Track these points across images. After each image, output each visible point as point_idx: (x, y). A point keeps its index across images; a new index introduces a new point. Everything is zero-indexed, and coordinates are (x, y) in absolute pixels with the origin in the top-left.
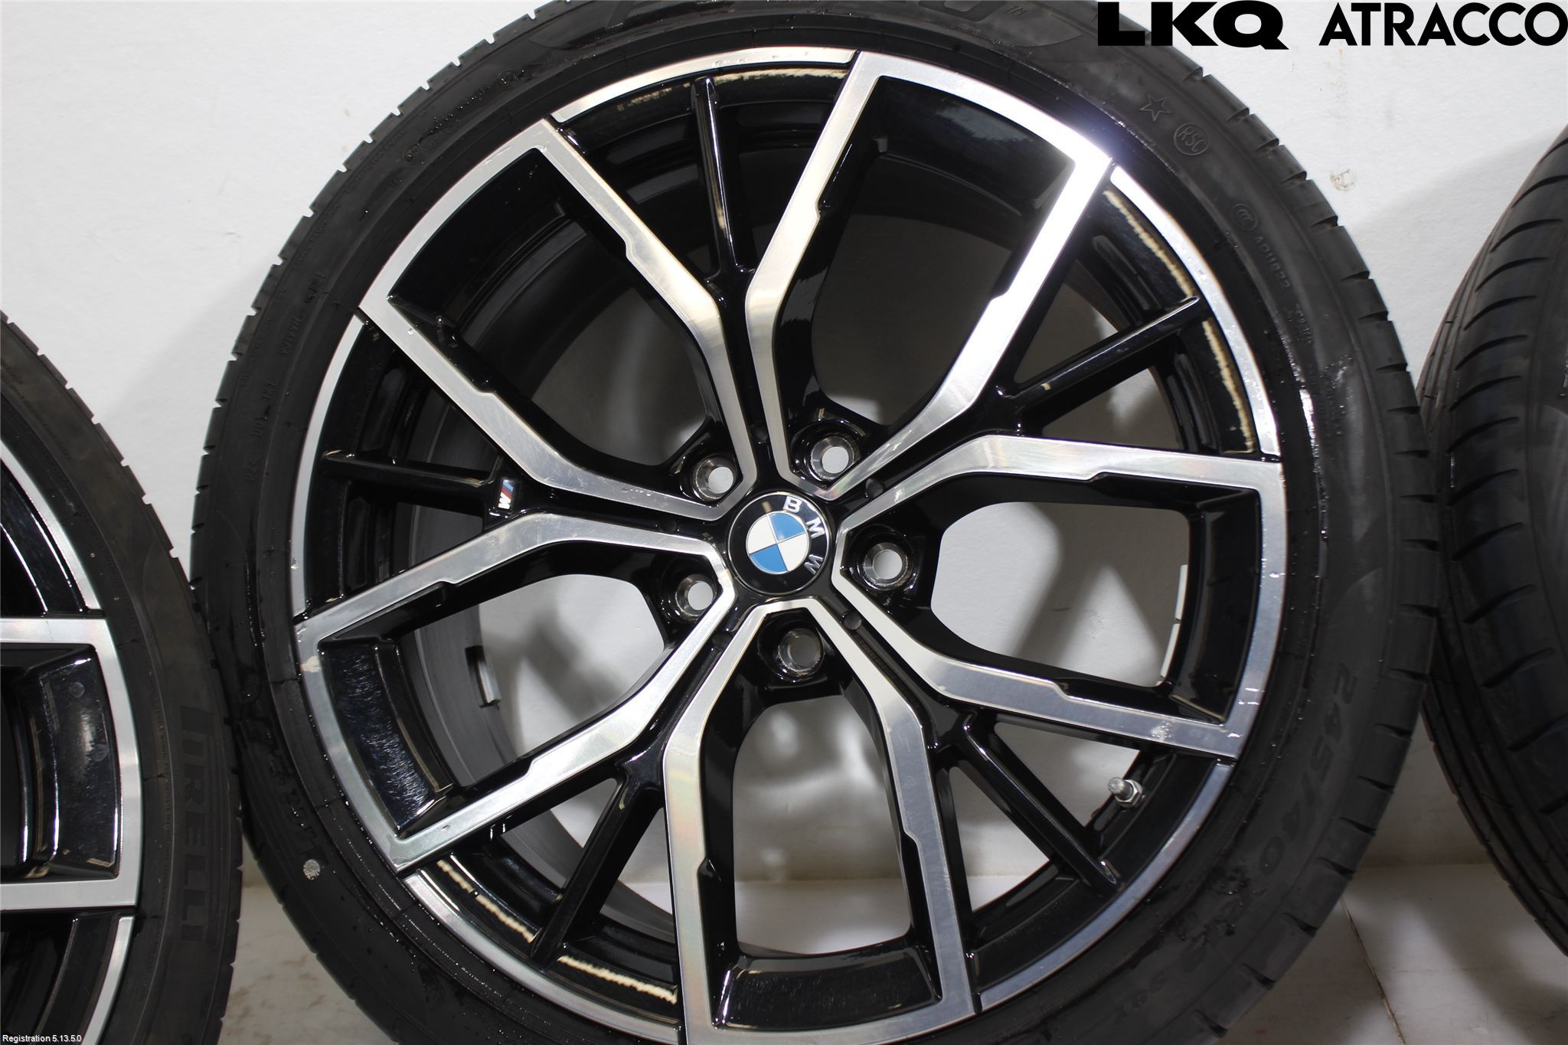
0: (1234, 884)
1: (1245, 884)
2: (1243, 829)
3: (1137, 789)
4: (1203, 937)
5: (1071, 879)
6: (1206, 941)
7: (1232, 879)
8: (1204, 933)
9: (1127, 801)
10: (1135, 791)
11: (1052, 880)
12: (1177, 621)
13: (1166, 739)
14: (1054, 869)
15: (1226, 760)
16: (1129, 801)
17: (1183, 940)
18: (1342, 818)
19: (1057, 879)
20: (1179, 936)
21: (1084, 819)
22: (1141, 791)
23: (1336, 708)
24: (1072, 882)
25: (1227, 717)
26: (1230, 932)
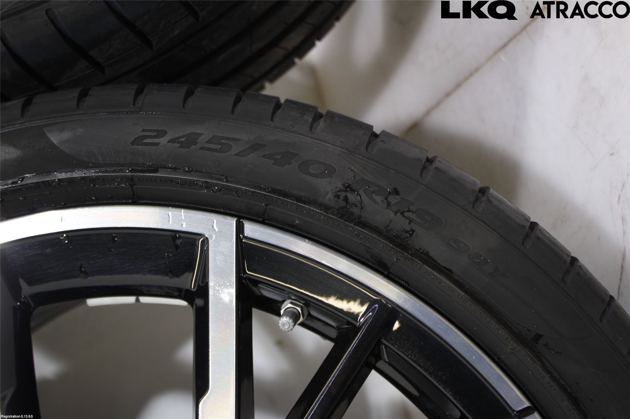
0: (352, 197)
1: (348, 188)
2: (299, 199)
3: (288, 305)
4: (406, 214)
5: (384, 347)
6: (409, 211)
7: (346, 199)
8: (402, 213)
9: (300, 312)
10: (290, 305)
11: (389, 364)
12: (137, 300)
13: (231, 286)
14: (380, 364)
15: (240, 229)
16: (299, 309)
17: (413, 231)
18: (272, 120)
19: (387, 360)
20: (411, 235)
21: (328, 345)
22: (290, 301)
23: (172, 141)
24: (386, 347)
25: (200, 235)
26: (396, 192)
